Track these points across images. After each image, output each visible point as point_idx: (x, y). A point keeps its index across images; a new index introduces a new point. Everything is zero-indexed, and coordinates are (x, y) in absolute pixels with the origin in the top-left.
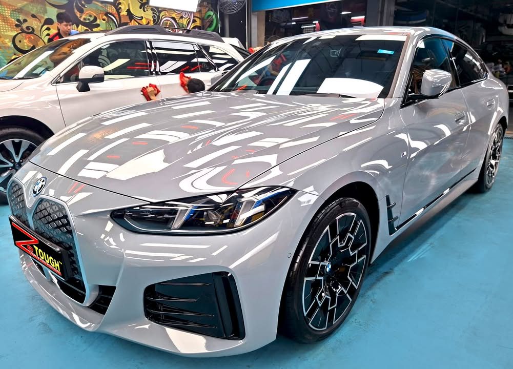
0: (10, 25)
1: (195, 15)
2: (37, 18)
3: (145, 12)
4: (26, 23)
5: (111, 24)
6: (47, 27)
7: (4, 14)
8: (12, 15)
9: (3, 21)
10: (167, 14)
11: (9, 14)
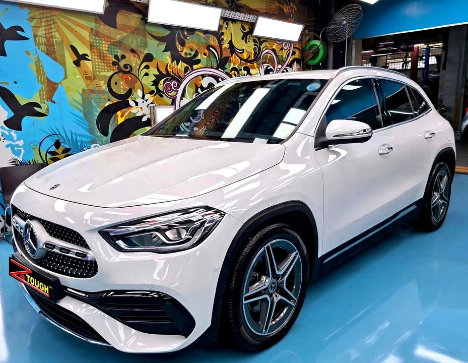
0: (107, 63)
1: (295, 46)
2: (136, 53)
4: (124, 60)
5: (212, 60)
6: (146, 64)
7: (101, 48)
8: (110, 50)
9: (99, 57)
10: (268, 45)
11: (107, 49)
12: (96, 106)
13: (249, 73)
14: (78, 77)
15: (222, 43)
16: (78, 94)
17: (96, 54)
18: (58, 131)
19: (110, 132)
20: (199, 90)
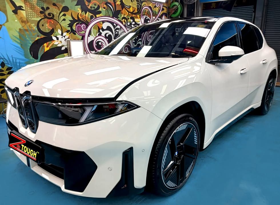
0: (36, 12)
1: (163, 5)
2: (57, 6)
3: (132, 2)
4: (49, 10)
5: (109, 12)
6: (63, 13)
7: (32, 2)
8: (38, 3)
9: (31, 8)
10: (146, 4)
11: (36, 3)
12: (29, 40)
13: (134, 21)
14: (16, 21)
15: (116, 1)
16: (17, 32)
17: (28, 6)
18: (3, 56)
19: (39, 56)
20: (101, 31)
